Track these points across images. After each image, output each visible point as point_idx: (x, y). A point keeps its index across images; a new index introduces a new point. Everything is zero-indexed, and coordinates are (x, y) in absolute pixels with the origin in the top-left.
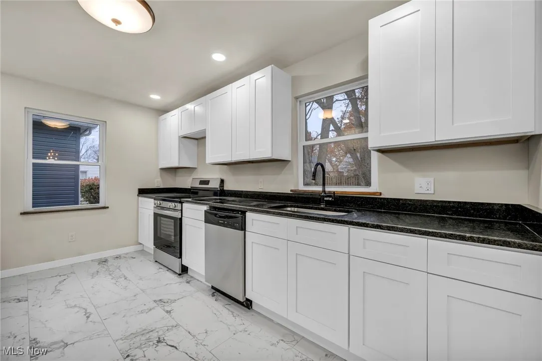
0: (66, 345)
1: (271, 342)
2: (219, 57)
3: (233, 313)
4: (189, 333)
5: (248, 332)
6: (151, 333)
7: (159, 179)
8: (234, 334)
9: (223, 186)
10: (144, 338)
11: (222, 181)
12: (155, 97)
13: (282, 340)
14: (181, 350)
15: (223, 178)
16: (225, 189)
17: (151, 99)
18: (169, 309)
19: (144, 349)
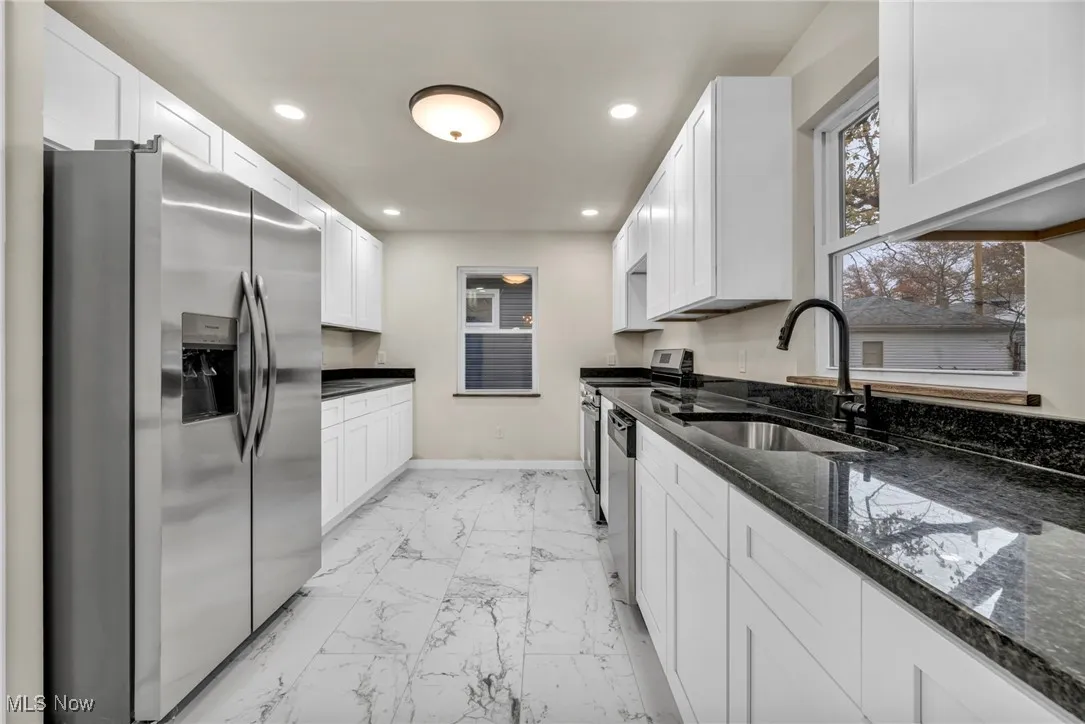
0: (420, 558)
1: (625, 705)
2: (623, 112)
3: (616, 618)
4: (528, 612)
5: (604, 664)
6: (490, 588)
7: (614, 353)
8: (582, 653)
9: (692, 366)
10: (479, 589)
11: (688, 356)
12: (590, 213)
13: (649, 719)
14: (497, 628)
15: (689, 348)
16: (695, 372)
17: (585, 218)
18: (537, 566)
19: (468, 603)
